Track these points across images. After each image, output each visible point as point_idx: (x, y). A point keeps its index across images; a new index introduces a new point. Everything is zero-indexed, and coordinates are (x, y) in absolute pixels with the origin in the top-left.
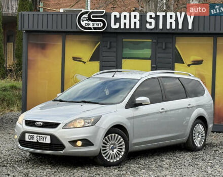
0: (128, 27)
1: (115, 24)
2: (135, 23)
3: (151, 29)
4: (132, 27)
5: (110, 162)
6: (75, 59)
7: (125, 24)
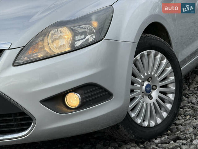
5: (148, 127)
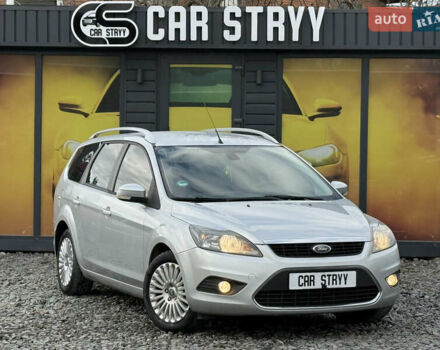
0: (183, 37)
1: (156, 32)
2: (199, 29)
3: (234, 42)
4: (194, 37)
6: (64, 107)
7: (177, 31)
